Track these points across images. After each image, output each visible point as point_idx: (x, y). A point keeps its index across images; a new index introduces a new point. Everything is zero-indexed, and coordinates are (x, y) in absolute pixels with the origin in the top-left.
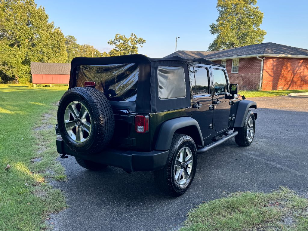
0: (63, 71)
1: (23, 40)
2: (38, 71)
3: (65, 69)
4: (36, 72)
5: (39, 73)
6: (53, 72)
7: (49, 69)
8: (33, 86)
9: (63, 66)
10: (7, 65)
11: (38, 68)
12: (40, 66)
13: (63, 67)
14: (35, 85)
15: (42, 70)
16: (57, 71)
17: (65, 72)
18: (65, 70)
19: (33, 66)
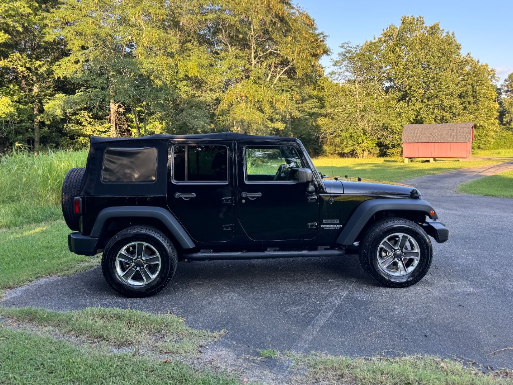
0: (454, 137)
1: (414, 91)
2: (413, 138)
3: (457, 132)
4: (409, 139)
5: (415, 140)
6: (436, 138)
7: (431, 134)
8: (403, 162)
9: (454, 128)
10: (387, 129)
11: (414, 133)
12: (417, 130)
13: (453, 130)
14: (407, 161)
15: (419, 136)
16: (442, 137)
17: (457, 138)
18: (456, 135)
19: (406, 130)
